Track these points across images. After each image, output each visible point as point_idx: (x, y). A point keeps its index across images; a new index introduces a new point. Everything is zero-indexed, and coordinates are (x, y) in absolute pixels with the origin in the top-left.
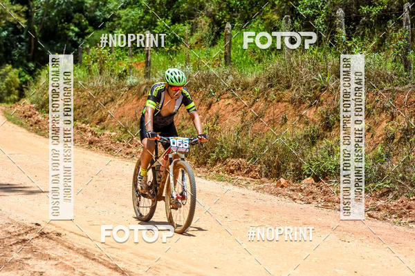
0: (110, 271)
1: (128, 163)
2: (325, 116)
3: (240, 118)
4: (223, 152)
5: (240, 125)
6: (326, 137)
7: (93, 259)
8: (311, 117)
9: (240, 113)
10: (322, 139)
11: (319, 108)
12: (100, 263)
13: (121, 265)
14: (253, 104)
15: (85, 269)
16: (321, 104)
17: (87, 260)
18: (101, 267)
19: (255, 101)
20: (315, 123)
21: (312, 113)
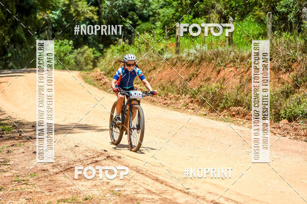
0: (153, 181)
1: (165, 110)
2: (295, 79)
3: (239, 80)
4: (228, 103)
5: (239, 85)
6: (296, 93)
7: (142, 174)
8: (286, 79)
9: (239, 77)
10: (293, 94)
11: (291, 73)
12: (147, 176)
13: (160, 178)
14: (248, 70)
15: (137, 180)
16: (293, 70)
17: (138, 174)
18: (147, 179)
19: (248, 69)
20: (289, 84)
21: (287, 76)
